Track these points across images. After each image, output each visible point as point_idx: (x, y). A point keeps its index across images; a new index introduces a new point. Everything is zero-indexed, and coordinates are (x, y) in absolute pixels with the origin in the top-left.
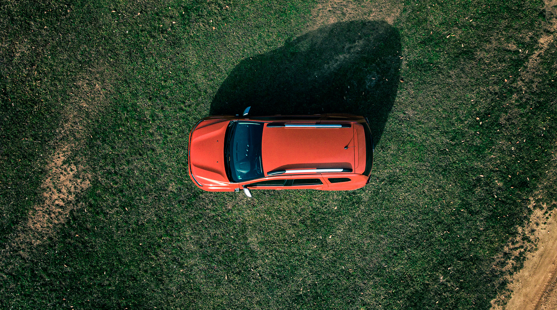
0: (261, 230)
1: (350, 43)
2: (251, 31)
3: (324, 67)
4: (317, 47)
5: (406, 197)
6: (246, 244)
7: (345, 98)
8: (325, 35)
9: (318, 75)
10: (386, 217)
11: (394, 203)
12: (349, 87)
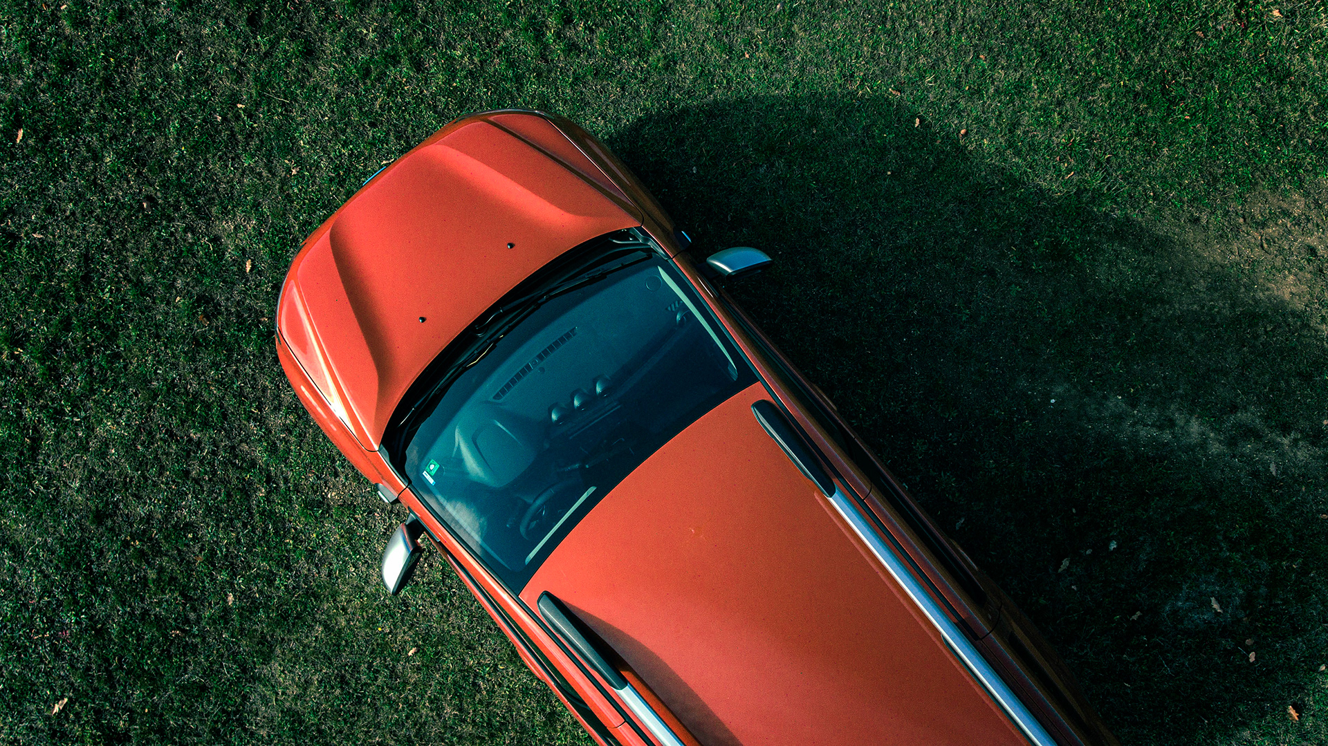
0: (343, 681)
1: (1267, 418)
2: (1011, 43)
3: (1105, 397)
4: (1155, 314)
6: (244, 671)
7: (1066, 563)
8: (1222, 307)
9: (1062, 400)
12: (1113, 546)
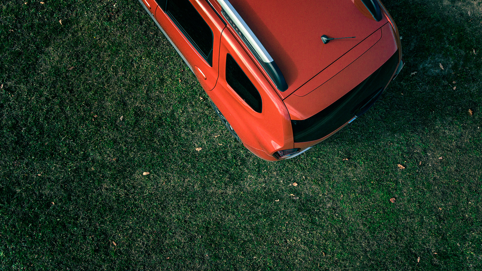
5: (298, 249)
10: (242, 239)
11: (274, 235)
